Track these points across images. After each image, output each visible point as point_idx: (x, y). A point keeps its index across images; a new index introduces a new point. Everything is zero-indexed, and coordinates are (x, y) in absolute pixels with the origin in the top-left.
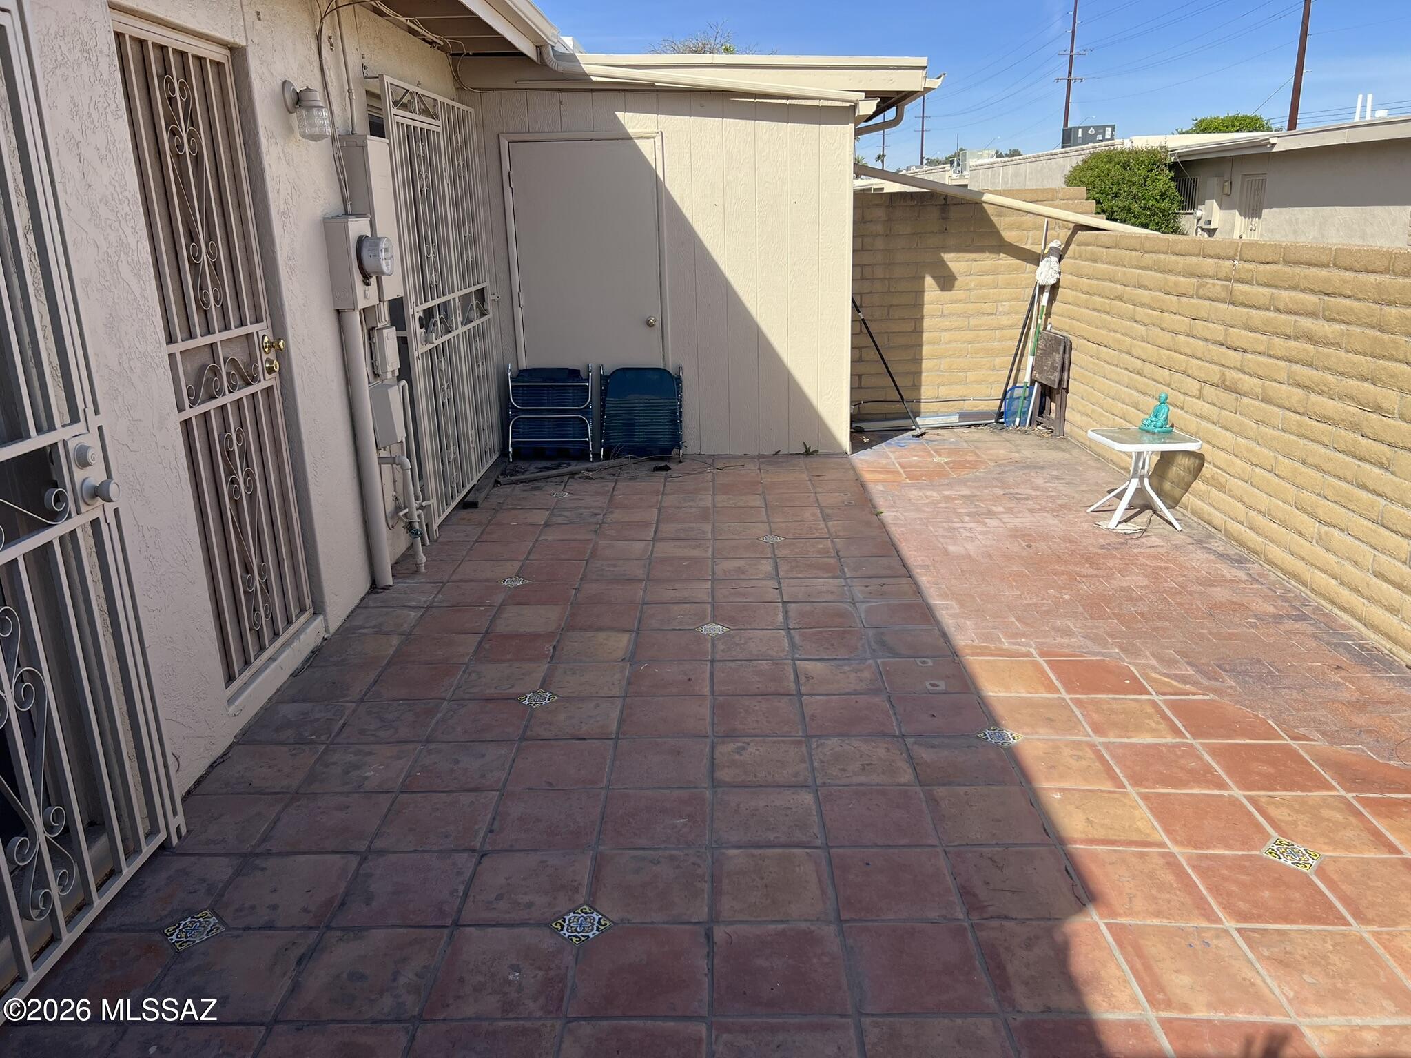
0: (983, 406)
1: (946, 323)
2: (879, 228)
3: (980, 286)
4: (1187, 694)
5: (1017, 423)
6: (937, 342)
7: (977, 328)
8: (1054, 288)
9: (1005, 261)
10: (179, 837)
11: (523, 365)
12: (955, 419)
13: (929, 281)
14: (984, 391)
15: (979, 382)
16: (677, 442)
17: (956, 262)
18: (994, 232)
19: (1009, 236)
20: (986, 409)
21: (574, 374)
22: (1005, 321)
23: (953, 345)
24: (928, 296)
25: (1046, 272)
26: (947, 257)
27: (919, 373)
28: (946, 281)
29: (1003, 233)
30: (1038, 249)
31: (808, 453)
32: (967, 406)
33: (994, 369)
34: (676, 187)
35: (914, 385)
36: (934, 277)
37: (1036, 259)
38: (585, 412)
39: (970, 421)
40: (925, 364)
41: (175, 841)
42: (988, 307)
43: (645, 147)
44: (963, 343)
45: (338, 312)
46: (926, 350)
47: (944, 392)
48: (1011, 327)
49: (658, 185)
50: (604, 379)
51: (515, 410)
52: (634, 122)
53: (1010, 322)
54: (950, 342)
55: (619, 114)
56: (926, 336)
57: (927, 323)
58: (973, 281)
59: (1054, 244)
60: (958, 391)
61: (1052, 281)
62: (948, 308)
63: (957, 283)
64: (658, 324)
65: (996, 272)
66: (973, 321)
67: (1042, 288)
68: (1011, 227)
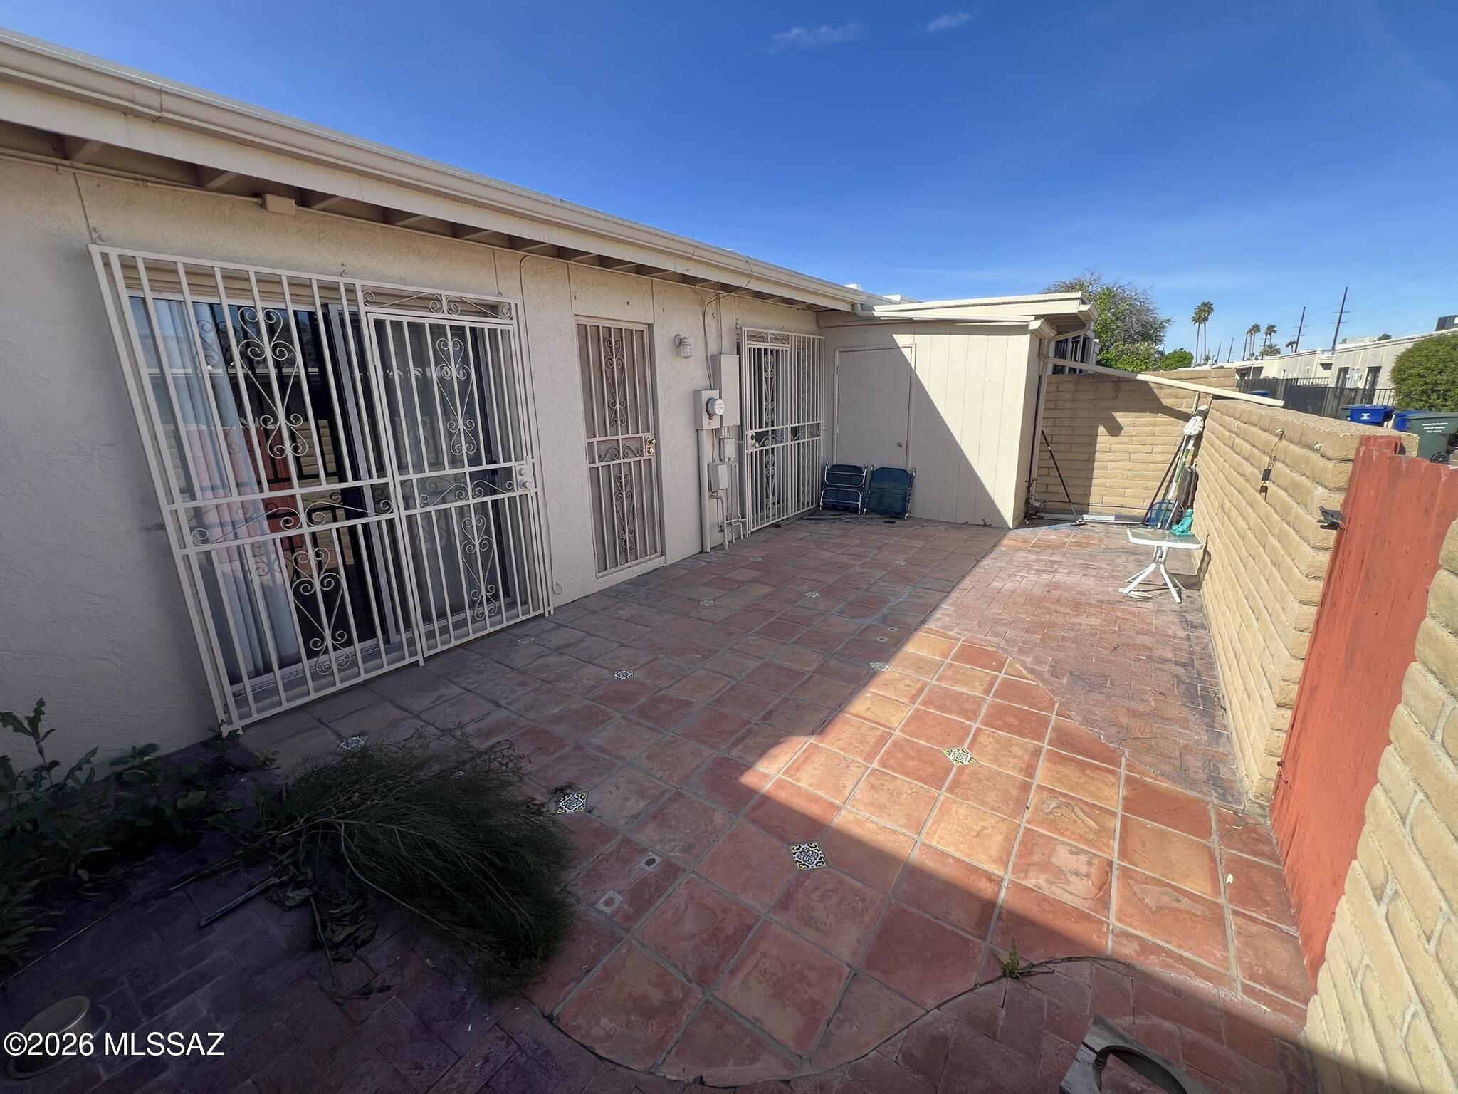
0: (1136, 513)
1: (1112, 457)
2: (1068, 396)
3: (1141, 434)
4: (1028, 679)
5: (1159, 526)
6: (1105, 468)
7: (1135, 461)
8: (1199, 437)
9: (1162, 418)
10: (549, 614)
11: (835, 463)
12: (1112, 519)
13: (1101, 429)
14: (1138, 503)
15: (1135, 497)
16: (904, 510)
17: (1122, 418)
18: (1157, 400)
19: (1167, 402)
20: (1138, 515)
21: (859, 469)
22: (1159, 458)
23: (1116, 471)
24: (1100, 439)
25: (1193, 427)
26: (1116, 414)
27: (1090, 487)
28: (1115, 430)
29: (1162, 400)
30: (1189, 411)
31: (985, 525)
32: (1124, 511)
33: (1147, 489)
34: (921, 372)
35: (1085, 494)
36: (1105, 427)
37: (1186, 417)
38: (860, 489)
39: (1124, 521)
40: (1095, 481)
41: (547, 615)
42: (1146, 448)
43: (906, 352)
44: (1124, 470)
45: (697, 430)
46: (1096, 472)
47: (1107, 500)
48: (1163, 462)
49: (911, 372)
50: (873, 472)
51: (827, 485)
52: (902, 340)
53: (1162, 459)
54: (1113, 469)
55: (894, 336)
56: (1096, 464)
57: (1097, 456)
58: (1134, 431)
59: (1202, 408)
60: (1118, 501)
61: (1196, 433)
62: (1114, 447)
63: (1122, 432)
64: (905, 445)
65: (1154, 425)
66: (1133, 457)
67: (1189, 438)
68: (1169, 396)
